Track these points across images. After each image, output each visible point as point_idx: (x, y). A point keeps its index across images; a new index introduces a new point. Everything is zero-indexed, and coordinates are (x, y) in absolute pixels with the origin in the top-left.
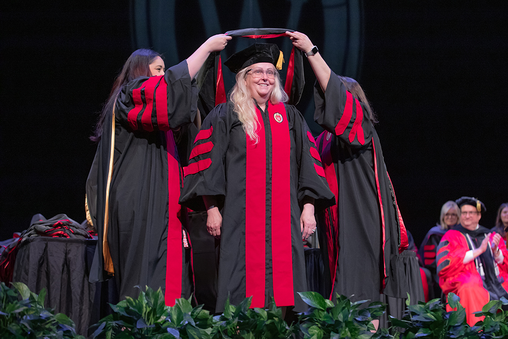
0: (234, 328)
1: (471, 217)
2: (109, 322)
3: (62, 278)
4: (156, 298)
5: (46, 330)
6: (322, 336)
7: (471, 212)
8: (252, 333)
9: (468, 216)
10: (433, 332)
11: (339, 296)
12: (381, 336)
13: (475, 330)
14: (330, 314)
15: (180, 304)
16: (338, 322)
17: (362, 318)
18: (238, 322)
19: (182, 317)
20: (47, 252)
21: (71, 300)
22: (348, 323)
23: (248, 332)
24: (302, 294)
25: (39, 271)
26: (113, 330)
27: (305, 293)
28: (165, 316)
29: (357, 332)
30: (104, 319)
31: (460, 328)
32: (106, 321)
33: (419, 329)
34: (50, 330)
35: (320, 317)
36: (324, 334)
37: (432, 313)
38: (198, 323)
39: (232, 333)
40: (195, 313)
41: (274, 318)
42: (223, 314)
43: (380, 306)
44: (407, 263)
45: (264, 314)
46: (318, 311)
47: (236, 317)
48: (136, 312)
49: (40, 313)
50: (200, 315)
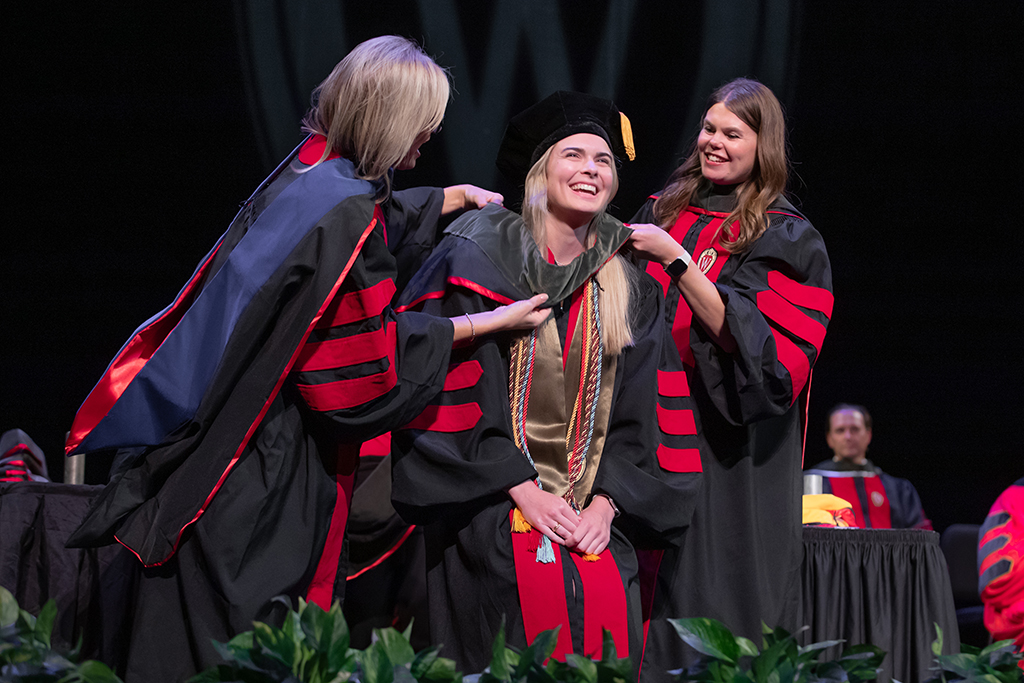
3: (78, 581)
4: (328, 628)
11: (770, 631)
14: (749, 674)
15: (384, 643)
19: (391, 675)
20: (42, 519)
24: (681, 624)
25: (23, 565)
28: (349, 671)
37: (998, 673)
40: (421, 666)
42: (487, 670)
43: (870, 655)
44: (918, 558)
45: (590, 669)
46: (719, 666)
47: (522, 676)
48: (278, 660)
49: (44, 660)
50: (433, 669)
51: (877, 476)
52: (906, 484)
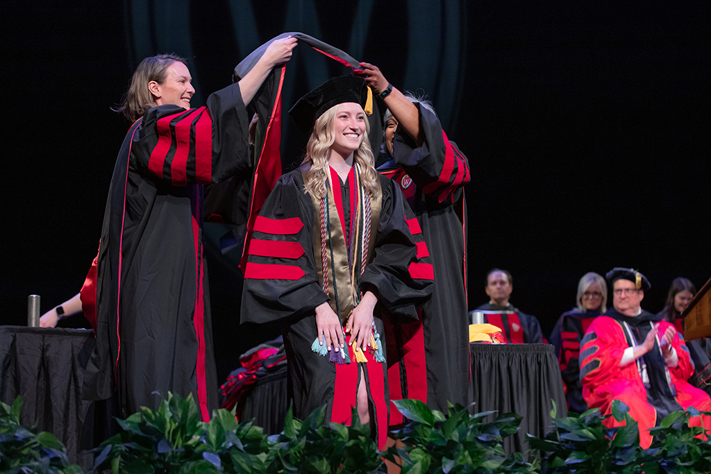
0: (299, 452)
1: (628, 297)
2: (116, 445)
3: (37, 385)
4: (186, 409)
5: (24, 458)
6: (429, 463)
7: (627, 290)
8: (327, 460)
9: (623, 295)
10: (590, 456)
11: (452, 406)
12: (513, 464)
13: (652, 453)
14: (440, 432)
15: (219, 417)
16: (452, 444)
17: (488, 437)
18: (307, 444)
19: (224, 437)
20: (15, 348)
21: (52, 418)
22: (467, 445)
23: (321, 458)
24: (399, 403)
25: (4, 376)
26: (122, 456)
27: (402, 400)
28: (199, 435)
29: (480, 457)
30: (108, 441)
31: (630, 451)
32: (113, 443)
33: (570, 453)
34: (31, 457)
35: (425, 437)
36: (432, 461)
37: (590, 428)
38: (246, 445)
39: (296, 460)
40: (242, 431)
41: (360, 437)
42: (283, 433)
43: (513, 419)
44: (542, 361)
45: (344, 431)
46: (422, 428)
47: (303, 436)
48: (157, 430)
49: (15, 432)
50: (250, 433)
51: (516, 313)
52: (533, 318)
